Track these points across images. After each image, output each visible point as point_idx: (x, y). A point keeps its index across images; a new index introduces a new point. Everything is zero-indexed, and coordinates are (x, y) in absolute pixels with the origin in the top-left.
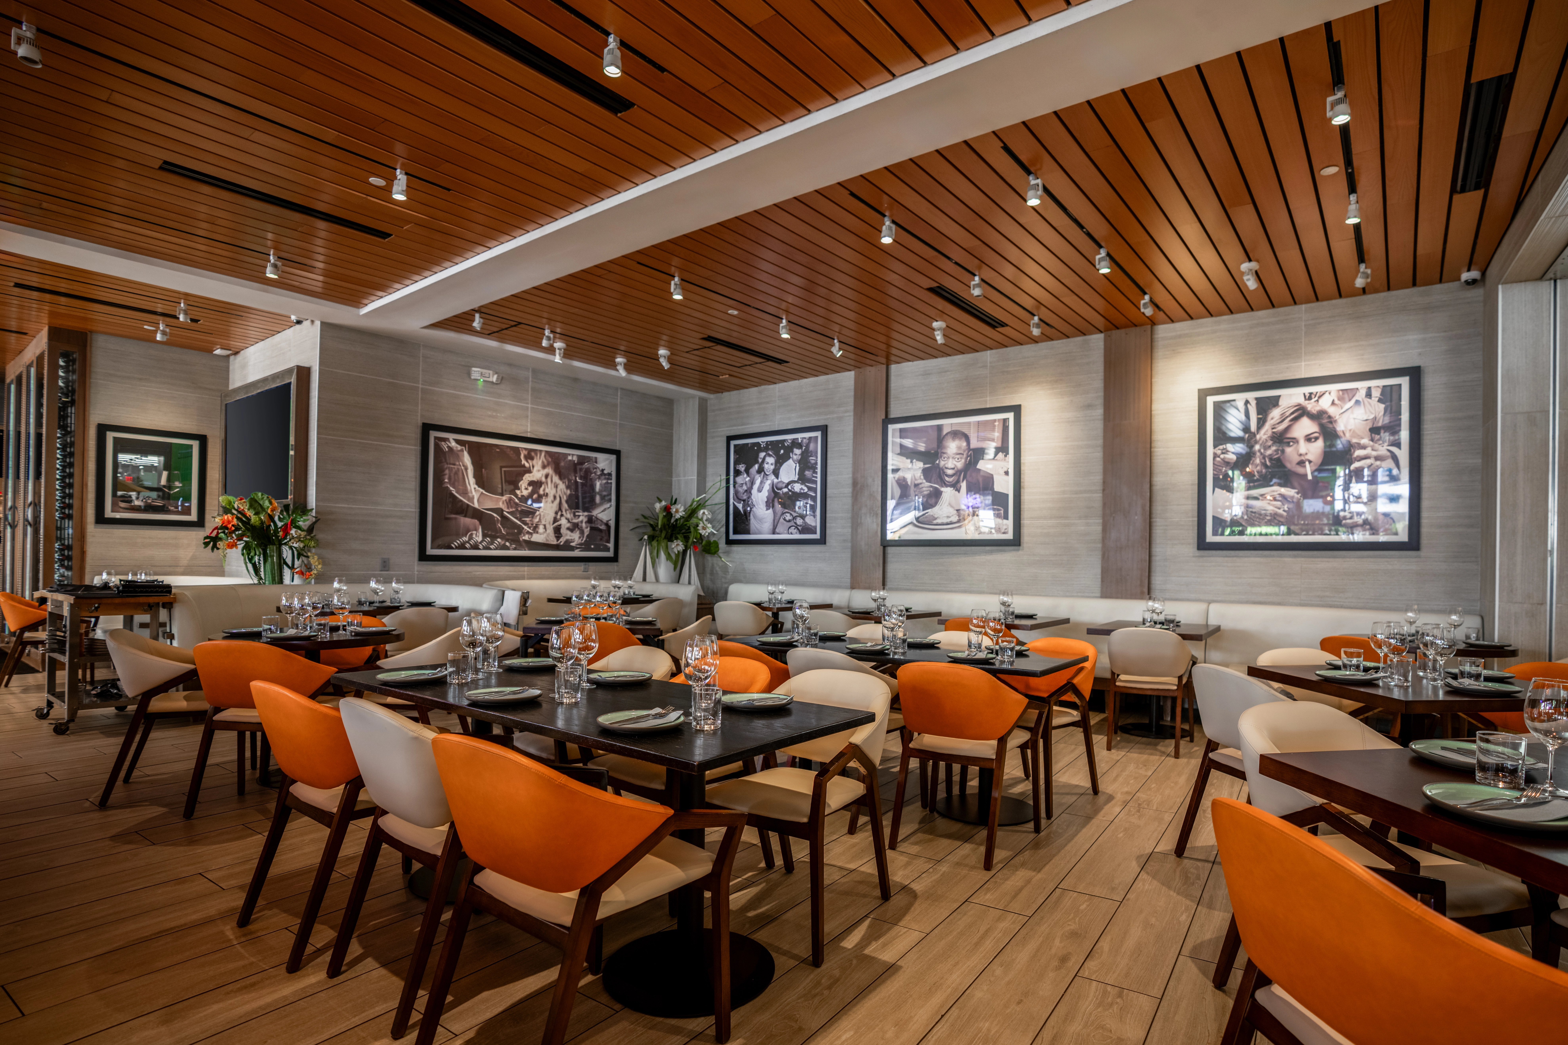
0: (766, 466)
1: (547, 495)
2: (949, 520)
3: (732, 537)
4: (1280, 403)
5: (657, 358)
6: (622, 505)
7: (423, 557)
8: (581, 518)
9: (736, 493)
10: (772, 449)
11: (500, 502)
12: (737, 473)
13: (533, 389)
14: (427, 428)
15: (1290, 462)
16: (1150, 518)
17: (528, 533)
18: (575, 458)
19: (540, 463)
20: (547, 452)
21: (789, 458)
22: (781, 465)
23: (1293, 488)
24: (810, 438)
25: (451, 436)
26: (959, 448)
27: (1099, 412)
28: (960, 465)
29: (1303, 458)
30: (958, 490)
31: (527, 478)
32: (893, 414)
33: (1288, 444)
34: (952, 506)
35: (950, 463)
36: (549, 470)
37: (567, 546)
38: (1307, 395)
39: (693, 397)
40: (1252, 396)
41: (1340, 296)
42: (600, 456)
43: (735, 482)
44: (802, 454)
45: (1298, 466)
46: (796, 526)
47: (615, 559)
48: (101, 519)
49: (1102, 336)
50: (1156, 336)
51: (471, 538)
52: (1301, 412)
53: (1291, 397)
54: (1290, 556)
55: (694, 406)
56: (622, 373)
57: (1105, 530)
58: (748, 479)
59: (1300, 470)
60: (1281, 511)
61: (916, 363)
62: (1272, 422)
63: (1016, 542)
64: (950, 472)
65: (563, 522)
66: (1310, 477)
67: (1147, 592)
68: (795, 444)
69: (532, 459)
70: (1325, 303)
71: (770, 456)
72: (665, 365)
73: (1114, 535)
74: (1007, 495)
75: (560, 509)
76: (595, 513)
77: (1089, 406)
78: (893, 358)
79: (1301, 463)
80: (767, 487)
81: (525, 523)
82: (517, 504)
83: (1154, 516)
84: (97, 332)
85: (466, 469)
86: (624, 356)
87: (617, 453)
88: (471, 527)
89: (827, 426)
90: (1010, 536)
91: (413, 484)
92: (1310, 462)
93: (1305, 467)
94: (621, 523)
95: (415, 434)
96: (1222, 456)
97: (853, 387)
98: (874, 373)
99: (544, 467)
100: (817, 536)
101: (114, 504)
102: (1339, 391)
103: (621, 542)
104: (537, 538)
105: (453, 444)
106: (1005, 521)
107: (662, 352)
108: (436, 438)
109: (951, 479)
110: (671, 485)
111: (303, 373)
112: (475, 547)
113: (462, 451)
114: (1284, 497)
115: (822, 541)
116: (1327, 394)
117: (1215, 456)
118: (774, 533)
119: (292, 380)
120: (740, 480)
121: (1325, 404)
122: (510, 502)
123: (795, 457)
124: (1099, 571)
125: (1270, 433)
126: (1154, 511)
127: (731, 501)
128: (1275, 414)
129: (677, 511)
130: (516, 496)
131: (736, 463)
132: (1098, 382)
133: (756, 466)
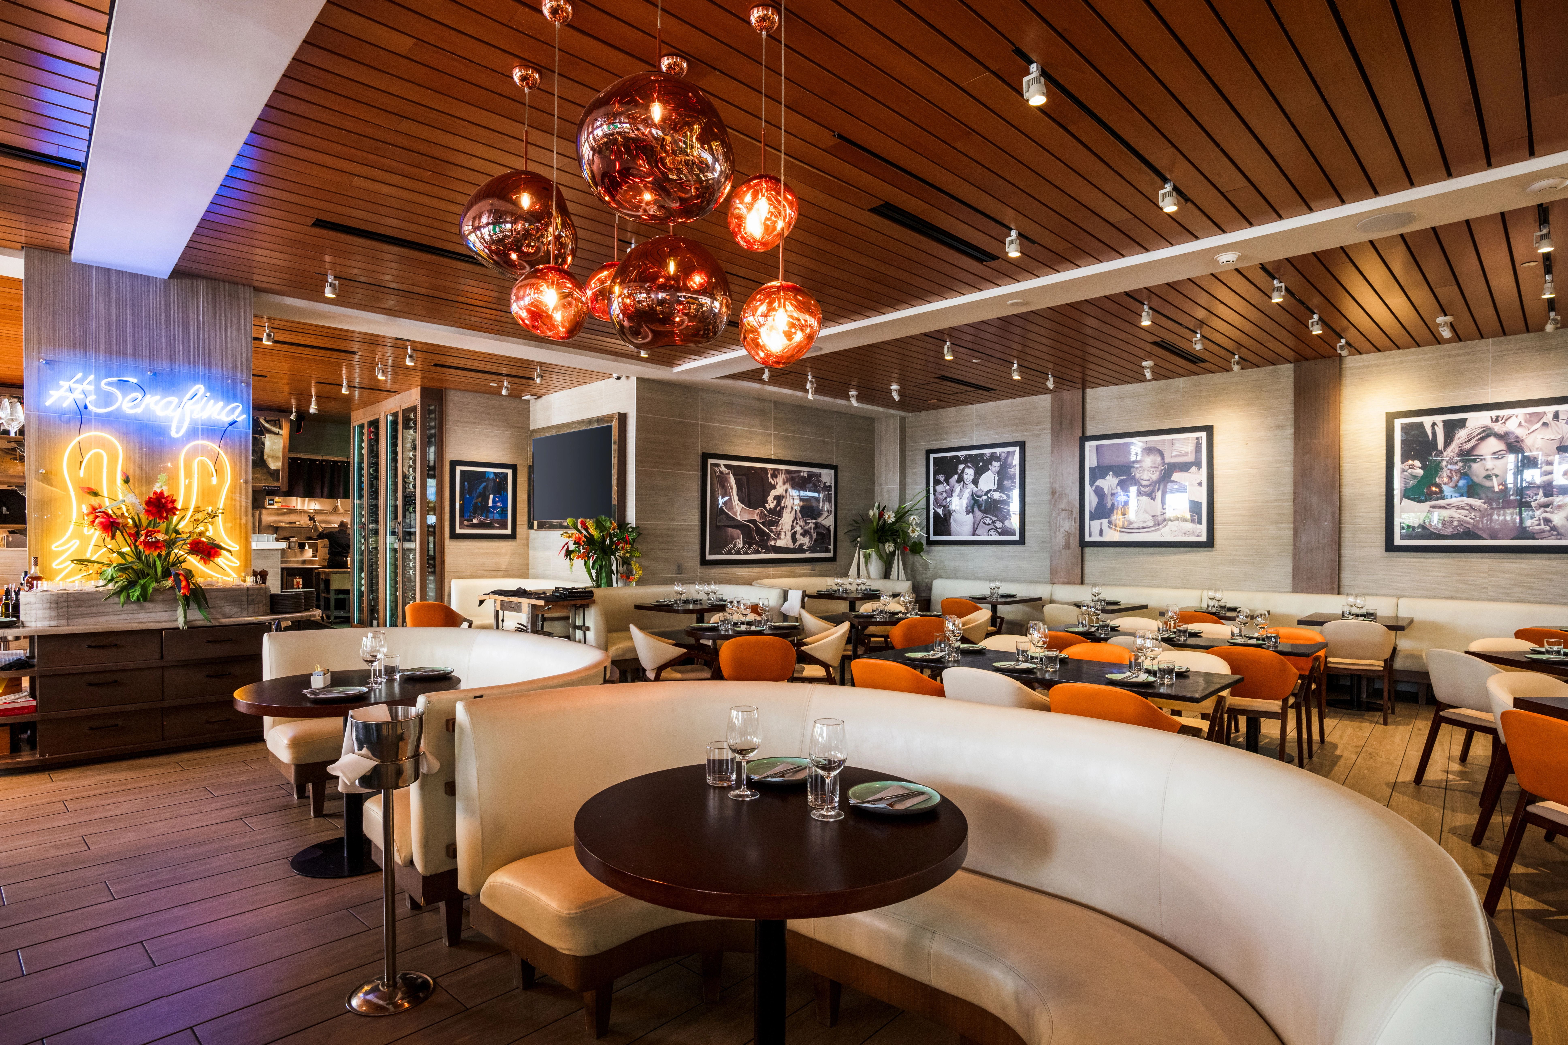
0: (965, 476)
1: (786, 507)
2: (1144, 525)
3: (932, 538)
4: (1467, 425)
5: (890, 391)
6: (839, 512)
7: (704, 562)
8: (811, 525)
9: (936, 500)
10: (970, 462)
11: (755, 515)
12: (937, 482)
13: (775, 418)
14: (705, 457)
15: (1477, 476)
16: (1340, 523)
17: (774, 539)
18: (806, 474)
19: (781, 480)
20: (787, 472)
21: (988, 469)
22: (980, 475)
23: (1480, 499)
24: (1008, 452)
25: (722, 462)
26: (1154, 462)
27: (1290, 431)
28: (1155, 477)
29: (1489, 472)
30: (1153, 499)
31: (774, 493)
32: (1089, 433)
33: (1475, 461)
34: (1147, 513)
35: (1146, 476)
36: (788, 486)
37: (800, 549)
38: (1494, 418)
39: (894, 416)
40: (1439, 419)
41: (1528, 331)
42: (823, 472)
43: (935, 491)
44: (1001, 466)
45: (1485, 480)
46: (996, 529)
47: (833, 559)
48: (454, 536)
49: (1292, 365)
50: (1344, 366)
51: (735, 545)
52: (1486, 434)
53: (1477, 420)
54: (1477, 558)
55: (895, 424)
56: (854, 402)
57: (1296, 534)
58: (948, 487)
59: (1487, 483)
60: (1468, 519)
61: (1110, 388)
62: (1460, 441)
63: (1210, 543)
64: (1145, 483)
65: (798, 529)
66: (1496, 489)
67: (1336, 588)
68: (994, 457)
69: (776, 477)
70: (1512, 337)
71: (969, 467)
72: (896, 397)
73: (1304, 538)
74: (1201, 504)
75: (796, 518)
76: (819, 520)
77: (1279, 427)
78: (1088, 384)
79: (1488, 477)
80: (967, 494)
81: (772, 532)
82: (766, 515)
83: (1343, 522)
84: (450, 389)
85: (732, 488)
86: (857, 390)
87: (834, 467)
88: (735, 536)
89: (1024, 442)
90: (1204, 538)
91: (697, 503)
92: (1497, 476)
93: (1492, 480)
94: (838, 528)
95: (696, 461)
96: (1409, 471)
97: (1050, 408)
98: (1070, 396)
99: (784, 483)
100: (1017, 538)
101: (461, 523)
102: (1526, 414)
103: (838, 544)
104: (780, 543)
105: (723, 469)
106: (1199, 526)
107: (894, 387)
108: (712, 464)
109: (1146, 489)
110: (873, 492)
111: (623, 418)
112: (738, 552)
113: (729, 474)
114: (1472, 508)
115: (1022, 542)
116: (1514, 417)
117: (1403, 470)
118: (974, 534)
119: (613, 424)
120: (939, 488)
121: (1512, 426)
122: (762, 515)
123: (994, 469)
124: (1291, 569)
125: (1457, 451)
126: (1343, 518)
127: (932, 506)
128: (1461, 435)
129: (889, 517)
130: (765, 508)
131: (935, 474)
132: (1287, 405)
133: (956, 477)
